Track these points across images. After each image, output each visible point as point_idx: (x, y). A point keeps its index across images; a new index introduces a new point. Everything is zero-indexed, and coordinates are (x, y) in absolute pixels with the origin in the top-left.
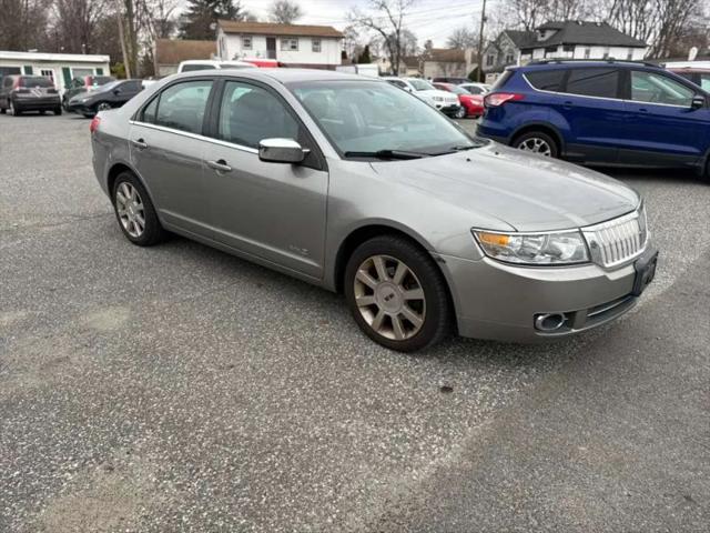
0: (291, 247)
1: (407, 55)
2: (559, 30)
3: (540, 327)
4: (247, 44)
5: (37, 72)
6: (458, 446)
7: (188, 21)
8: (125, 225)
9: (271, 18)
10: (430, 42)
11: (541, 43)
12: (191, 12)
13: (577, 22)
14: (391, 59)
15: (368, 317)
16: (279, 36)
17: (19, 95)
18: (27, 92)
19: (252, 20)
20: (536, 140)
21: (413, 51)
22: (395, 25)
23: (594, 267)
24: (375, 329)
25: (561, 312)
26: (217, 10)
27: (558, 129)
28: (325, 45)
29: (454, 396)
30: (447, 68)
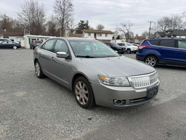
0: (64, 79)
1: (131, 38)
2: (172, 32)
3: (115, 103)
4: (90, 35)
5: (40, 40)
6: (83, 134)
7: (77, 29)
8: (37, 73)
9: (97, 29)
10: (137, 34)
11: (166, 35)
12: (78, 27)
13: (177, 30)
14: (126, 39)
15: (78, 98)
16: (97, 33)
17: (34, 45)
18: (36, 44)
19: (92, 29)
20: (151, 58)
21: (133, 37)
22: (128, 30)
23: (131, 88)
24: (79, 101)
25: (121, 99)
26: (84, 27)
27: (158, 56)
28: (108, 35)
29: (91, 121)
30: (141, 41)
